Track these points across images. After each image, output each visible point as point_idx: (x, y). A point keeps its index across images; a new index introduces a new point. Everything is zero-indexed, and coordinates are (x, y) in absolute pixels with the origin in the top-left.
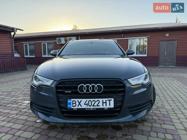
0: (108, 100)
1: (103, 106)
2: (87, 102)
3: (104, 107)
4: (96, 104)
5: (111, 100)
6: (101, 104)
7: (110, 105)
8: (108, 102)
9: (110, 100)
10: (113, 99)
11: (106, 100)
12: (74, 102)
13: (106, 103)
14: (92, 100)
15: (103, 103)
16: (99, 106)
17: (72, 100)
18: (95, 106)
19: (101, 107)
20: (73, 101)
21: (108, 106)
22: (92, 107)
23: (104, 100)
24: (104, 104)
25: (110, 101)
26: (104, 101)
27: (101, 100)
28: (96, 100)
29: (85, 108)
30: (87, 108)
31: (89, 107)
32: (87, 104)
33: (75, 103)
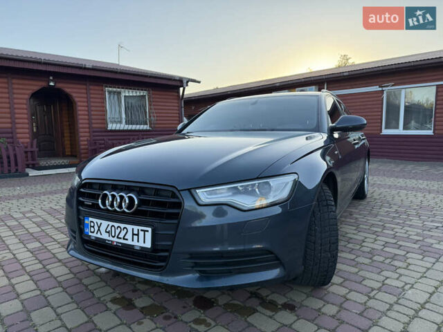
0: (142, 230)
1: (133, 240)
2: (109, 229)
3: (135, 243)
4: (121, 235)
5: (148, 231)
6: (129, 236)
7: (144, 242)
8: (141, 234)
9: (145, 231)
10: (150, 229)
11: (138, 230)
12: (92, 224)
13: (138, 235)
14: (116, 225)
15: (133, 234)
16: (127, 239)
17: (91, 219)
18: (120, 238)
19: (129, 242)
20: (91, 222)
21: (141, 244)
22: (115, 239)
23: (136, 228)
24: (135, 237)
25: (146, 233)
26: (136, 232)
27: (130, 227)
28: (122, 226)
29: (106, 240)
30: (108, 241)
31: (111, 238)
32: (109, 232)
33: (93, 227)
